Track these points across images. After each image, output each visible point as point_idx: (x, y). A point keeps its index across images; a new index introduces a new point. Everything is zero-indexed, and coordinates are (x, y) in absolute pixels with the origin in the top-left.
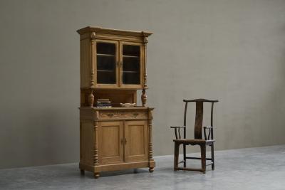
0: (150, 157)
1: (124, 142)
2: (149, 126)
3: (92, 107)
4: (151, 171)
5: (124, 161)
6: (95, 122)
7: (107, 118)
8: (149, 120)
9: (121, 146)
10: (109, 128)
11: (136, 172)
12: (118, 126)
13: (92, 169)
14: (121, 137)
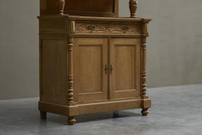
0: (142, 93)
1: (108, 70)
2: (143, 47)
3: (62, 14)
4: (144, 113)
5: (109, 98)
6: (69, 38)
7: (86, 32)
8: (142, 38)
9: (105, 77)
10: (88, 49)
11: (116, 116)
12: (101, 46)
13: (65, 112)
14: (105, 62)
